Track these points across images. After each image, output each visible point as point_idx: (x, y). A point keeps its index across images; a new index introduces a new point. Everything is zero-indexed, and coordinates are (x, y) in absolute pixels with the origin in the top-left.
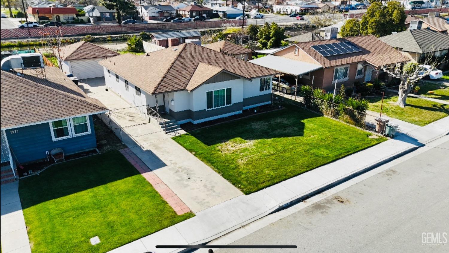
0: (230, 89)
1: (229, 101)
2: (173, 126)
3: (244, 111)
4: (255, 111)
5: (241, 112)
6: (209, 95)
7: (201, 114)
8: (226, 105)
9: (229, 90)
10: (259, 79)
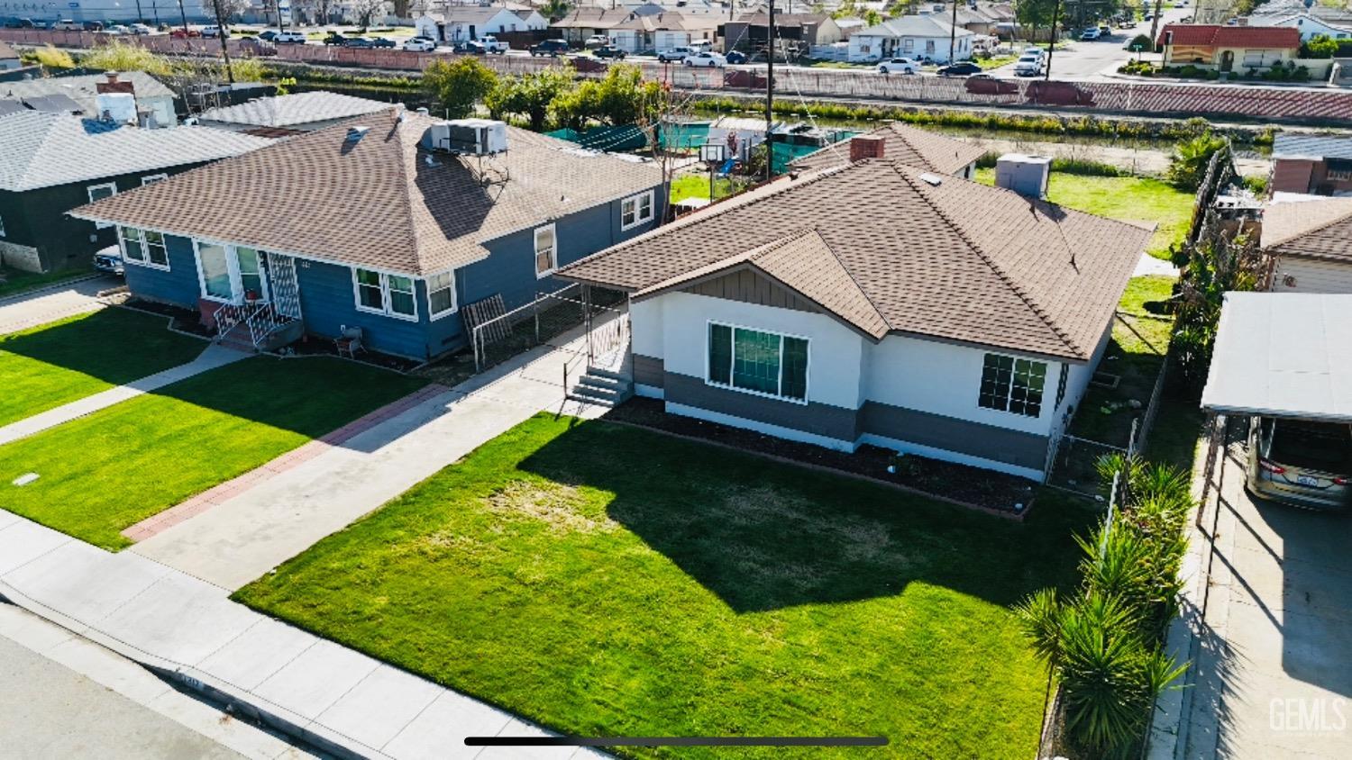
0: (803, 344)
1: (795, 383)
2: (602, 390)
3: (864, 449)
4: (891, 469)
5: (848, 447)
6: (719, 335)
7: (685, 387)
8: (783, 395)
9: (796, 348)
10: (981, 354)
